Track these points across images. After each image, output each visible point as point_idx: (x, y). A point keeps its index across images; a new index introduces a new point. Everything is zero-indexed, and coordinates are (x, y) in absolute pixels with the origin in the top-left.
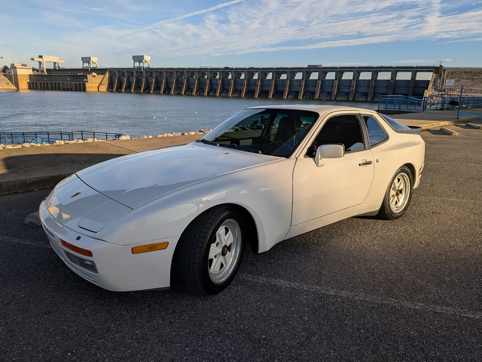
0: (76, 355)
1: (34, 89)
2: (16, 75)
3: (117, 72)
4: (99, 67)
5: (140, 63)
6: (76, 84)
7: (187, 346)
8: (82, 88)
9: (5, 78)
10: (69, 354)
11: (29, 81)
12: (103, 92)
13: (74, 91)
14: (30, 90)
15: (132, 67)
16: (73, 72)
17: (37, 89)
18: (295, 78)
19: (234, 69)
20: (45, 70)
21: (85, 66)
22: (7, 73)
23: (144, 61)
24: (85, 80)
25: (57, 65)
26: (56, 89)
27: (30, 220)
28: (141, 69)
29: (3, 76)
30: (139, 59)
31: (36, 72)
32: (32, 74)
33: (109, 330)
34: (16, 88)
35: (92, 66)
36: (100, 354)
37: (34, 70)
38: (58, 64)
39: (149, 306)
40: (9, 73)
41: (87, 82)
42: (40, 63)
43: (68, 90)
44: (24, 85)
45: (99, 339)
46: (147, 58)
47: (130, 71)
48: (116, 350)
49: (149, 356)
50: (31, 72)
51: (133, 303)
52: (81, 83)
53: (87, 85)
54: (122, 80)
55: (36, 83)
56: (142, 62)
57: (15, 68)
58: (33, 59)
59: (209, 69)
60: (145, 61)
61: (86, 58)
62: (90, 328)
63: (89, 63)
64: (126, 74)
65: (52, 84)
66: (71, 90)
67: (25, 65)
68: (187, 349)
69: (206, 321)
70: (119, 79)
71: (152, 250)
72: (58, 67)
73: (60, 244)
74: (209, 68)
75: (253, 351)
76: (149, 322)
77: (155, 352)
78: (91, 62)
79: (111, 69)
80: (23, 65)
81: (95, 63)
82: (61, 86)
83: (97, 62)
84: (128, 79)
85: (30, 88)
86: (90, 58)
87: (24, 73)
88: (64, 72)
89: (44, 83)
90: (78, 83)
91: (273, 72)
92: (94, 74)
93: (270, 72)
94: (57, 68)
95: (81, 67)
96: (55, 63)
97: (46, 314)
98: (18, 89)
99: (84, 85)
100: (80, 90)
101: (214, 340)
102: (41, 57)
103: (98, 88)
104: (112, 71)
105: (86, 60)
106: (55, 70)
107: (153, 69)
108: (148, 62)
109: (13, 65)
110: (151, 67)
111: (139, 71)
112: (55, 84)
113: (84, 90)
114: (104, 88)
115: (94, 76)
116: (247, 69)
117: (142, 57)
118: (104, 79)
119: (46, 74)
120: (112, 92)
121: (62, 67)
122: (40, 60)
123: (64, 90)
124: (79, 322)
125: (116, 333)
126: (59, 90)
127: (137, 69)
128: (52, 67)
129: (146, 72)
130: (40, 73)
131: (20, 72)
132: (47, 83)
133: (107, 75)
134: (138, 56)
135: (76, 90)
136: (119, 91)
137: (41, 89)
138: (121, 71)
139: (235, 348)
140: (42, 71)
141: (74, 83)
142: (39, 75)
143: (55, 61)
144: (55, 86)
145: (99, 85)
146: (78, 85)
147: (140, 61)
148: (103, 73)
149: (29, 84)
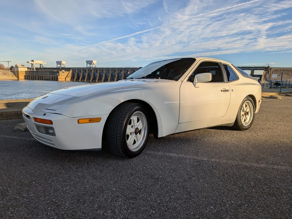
1: (27, 79)
2: (18, 71)
3: (77, 70)
4: (66, 67)
5: (90, 65)
8: (56, 79)
9: (12, 73)
11: (25, 75)
12: (68, 81)
13: (51, 80)
15: (86, 67)
16: (51, 70)
17: (29, 79)
20: (35, 68)
22: (13, 70)
23: (93, 63)
24: (58, 74)
25: (42, 66)
26: (40, 80)
28: (91, 68)
29: (10, 72)
30: (90, 62)
32: (27, 70)
34: (17, 79)
35: (62, 66)
37: (28, 68)
38: (42, 65)
40: (14, 70)
41: (59, 75)
42: (32, 64)
43: (47, 80)
44: (22, 77)
46: (95, 62)
47: (84, 70)
50: (26, 70)
52: (56, 76)
53: (59, 77)
55: (29, 76)
56: (92, 64)
57: (18, 67)
58: (28, 62)
59: (131, 68)
61: (59, 62)
63: (60, 64)
64: (82, 71)
65: (38, 76)
66: (49, 80)
67: (24, 66)
70: (78, 74)
72: (43, 66)
78: (62, 64)
79: (73, 68)
80: (22, 66)
81: (64, 65)
82: (44, 77)
83: (65, 64)
84: (83, 74)
85: (25, 79)
86: (61, 62)
87: (22, 70)
88: (46, 70)
89: (34, 76)
90: (53, 76)
92: (63, 71)
94: (42, 67)
95: (56, 67)
96: (41, 65)
98: (19, 79)
99: (57, 77)
100: (55, 80)
102: (33, 61)
103: (65, 79)
104: (74, 70)
105: (59, 63)
106: (40, 68)
108: (95, 64)
109: (16, 65)
110: (97, 67)
111: (90, 69)
112: (40, 76)
114: (69, 79)
115: (63, 72)
117: (92, 61)
118: (69, 74)
119: (35, 71)
120: (73, 81)
121: (44, 67)
122: (32, 63)
123: (45, 80)
126: (42, 80)
128: (39, 67)
129: (94, 70)
130: (32, 70)
131: (20, 69)
132: (36, 76)
133: (71, 71)
134: (89, 61)
136: (78, 80)
137: (32, 79)
138: (79, 69)
140: (33, 69)
141: (51, 76)
142: (31, 71)
143: (41, 63)
144: (40, 78)
145: (66, 77)
146: (53, 77)
147: (91, 64)
148: (69, 70)
149: (25, 76)
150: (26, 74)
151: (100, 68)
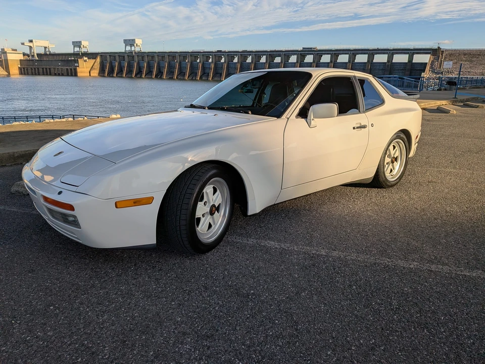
0: (59, 309)
1: (25, 74)
2: (6, 60)
3: (108, 57)
4: (90, 51)
5: (131, 47)
6: (67, 69)
7: (173, 300)
8: (73, 73)
10: (52, 308)
11: (19, 66)
12: (94, 77)
13: (65, 76)
14: (21, 75)
15: (124, 51)
16: (64, 57)
17: (28, 74)
18: (290, 61)
19: (227, 52)
20: (36, 55)
21: (75, 51)
23: (135, 44)
24: (76, 65)
25: (47, 50)
26: (47, 75)
27: (17, 189)
28: (132, 53)
30: (130, 42)
31: (26, 57)
32: (22, 59)
33: (93, 286)
34: (7, 73)
35: (83, 50)
36: (84, 308)
37: (24, 54)
38: (49, 49)
39: (135, 265)
41: (78, 66)
42: (31, 47)
43: (59, 75)
44: (14, 70)
45: (82, 295)
46: (138, 41)
47: (121, 56)
48: (100, 304)
49: (134, 310)
50: (21, 57)
51: (118, 263)
52: (72, 68)
53: (79, 70)
54: (113, 65)
55: (27, 68)
56: (134, 46)
57: (6, 53)
58: (23, 44)
59: (202, 53)
60: (137, 45)
61: (77, 42)
62: (73, 285)
63: (80, 47)
64: (117, 58)
65: (43, 69)
66: (63, 75)
67: (16, 50)
68: (173, 303)
69: (194, 277)
70: (111, 63)
71: (136, 204)
72: (49, 51)
73: (42, 201)
74: (202, 51)
75: (241, 304)
76: (135, 279)
77: (140, 306)
78: (82, 46)
79: (102, 53)
80: (13, 50)
81: (86, 47)
82: (52, 71)
83: (88, 46)
84: (120, 64)
85: (21, 73)
86: (80, 42)
87: (14, 58)
88: (55, 57)
89: (35, 69)
90: (69, 68)
91: (267, 55)
92: (85, 58)
93: (264, 55)
94: (48, 53)
96: (45, 48)
97: (30, 272)
98: (10, 74)
99: (75, 70)
100: (72, 75)
101: (201, 295)
102: (31, 41)
103: (90, 72)
104: (103, 56)
105: (77, 44)
106: (45, 54)
107: (145, 53)
108: (139, 46)
109: (3, 50)
110: (143, 51)
111: (131, 55)
112: (46, 69)
113: (76, 75)
114: (95, 73)
115: (85, 61)
116: (240, 52)
117: (134, 40)
118: (96, 64)
119: (37, 59)
120: (104, 76)
121: (52, 51)
122: (31, 44)
123: (55, 75)
124: (62, 279)
125: (100, 290)
126: (50, 74)
127: (129, 53)
128: (42, 51)
129: (138, 56)
130: (31, 58)
131: (11, 57)
132: (38, 69)
133: (98, 59)
134: (129, 40)
135: (68, 75)
136: (111, 75)
137: (32, 74)
138: (113, 55)
139: (222, 302)
140: (33, 56)
141: (65, 68)
142: (29, 60)
143: (45, 46)
144: (47, 71)
145: (91, 70)
146: (69, 70)
147: (132, 45)
148: (94, 57)
149: (20, 69)
150: (21, 65)
151: (149, 53)
